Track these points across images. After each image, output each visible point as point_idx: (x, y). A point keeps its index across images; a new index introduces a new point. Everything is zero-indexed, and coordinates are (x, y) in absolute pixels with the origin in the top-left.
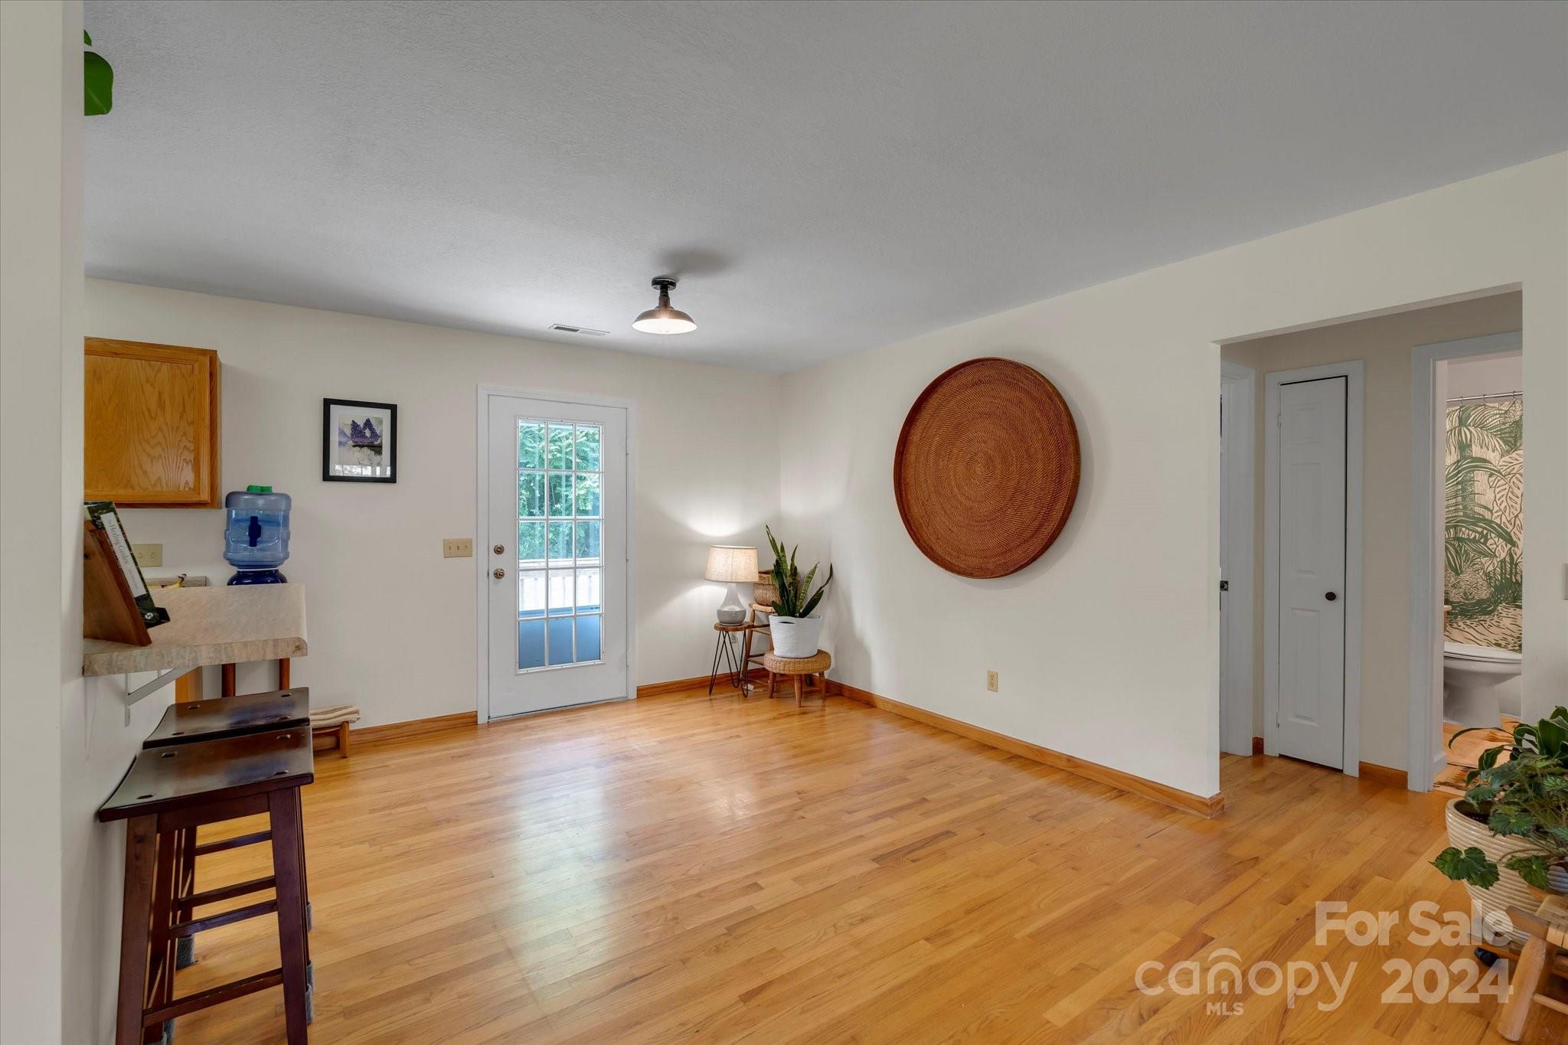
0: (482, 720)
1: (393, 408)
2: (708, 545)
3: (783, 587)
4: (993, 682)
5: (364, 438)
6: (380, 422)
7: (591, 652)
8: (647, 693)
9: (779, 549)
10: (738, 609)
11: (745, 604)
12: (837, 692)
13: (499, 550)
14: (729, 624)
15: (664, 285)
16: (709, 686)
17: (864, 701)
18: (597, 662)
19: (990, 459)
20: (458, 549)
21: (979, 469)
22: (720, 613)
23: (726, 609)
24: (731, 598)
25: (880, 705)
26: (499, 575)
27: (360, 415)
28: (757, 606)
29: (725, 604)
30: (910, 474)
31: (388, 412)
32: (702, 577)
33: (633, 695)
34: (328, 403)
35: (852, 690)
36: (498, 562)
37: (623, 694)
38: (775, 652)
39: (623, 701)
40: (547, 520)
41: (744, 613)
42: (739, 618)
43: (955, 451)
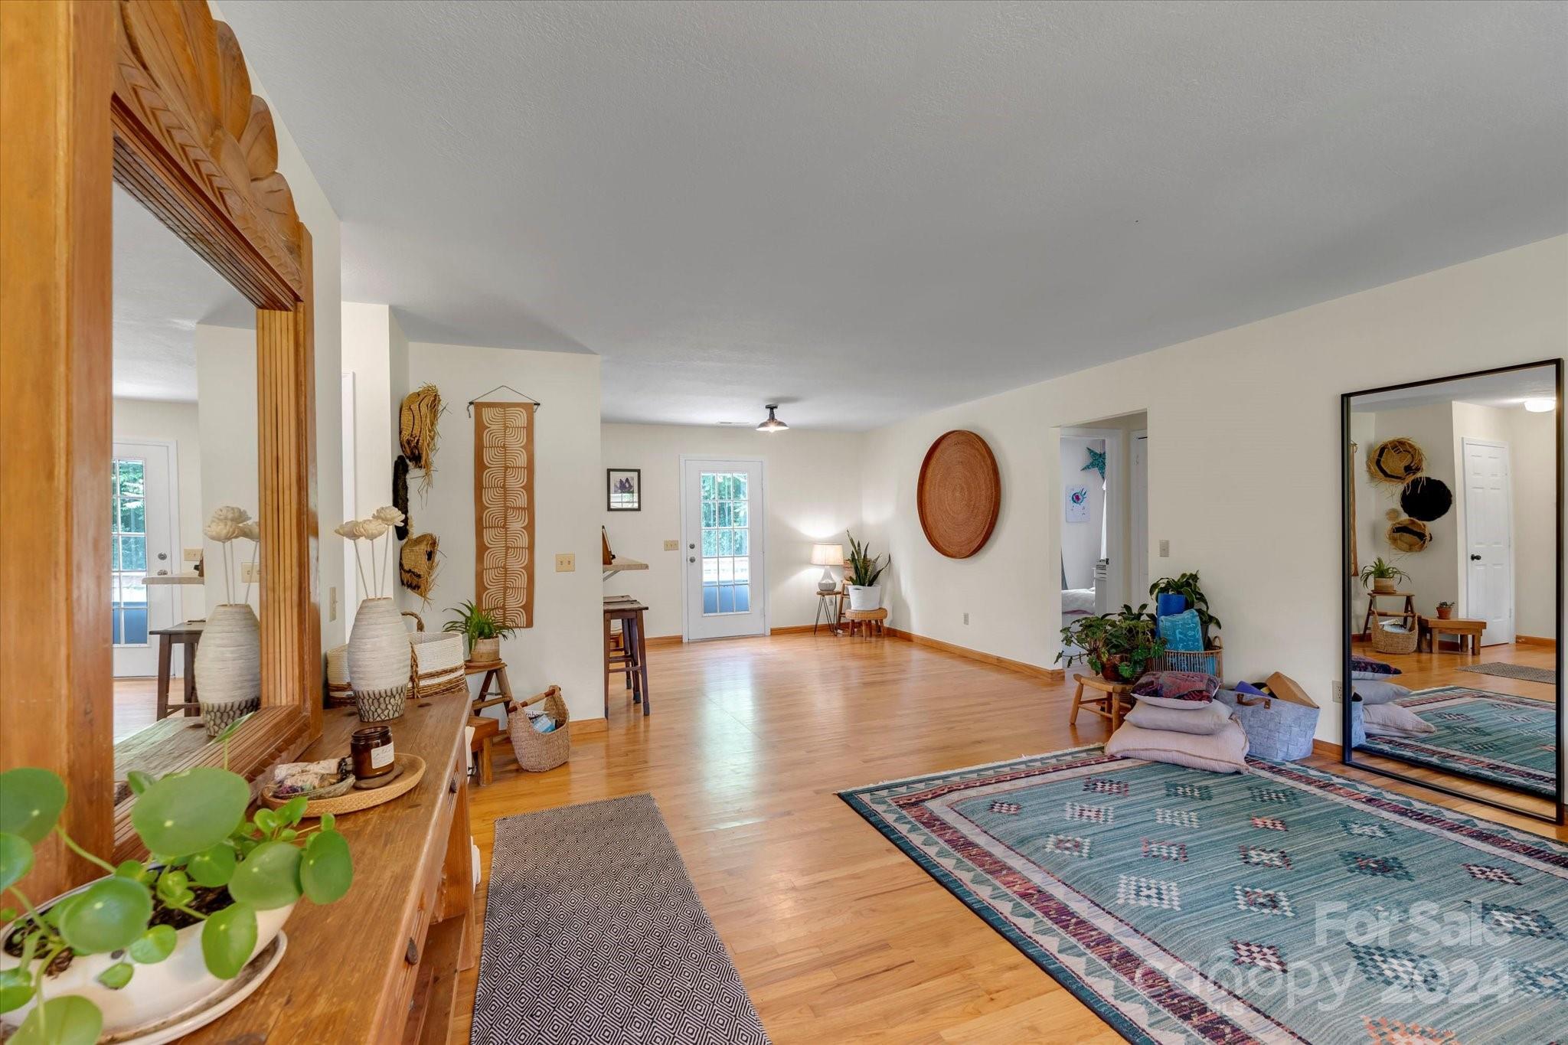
0: (685, 640)
1: (639, 471)
2: (813, 543)
3: (856, 568)
4: (966, 621)
5: (625, 487)
6: (633, 479)
7: (743, 606)
8: (776, 632)
9: (856, 546)
10: (831, 582)
11: (838, 580)
12: (894, 634)
13: (692, 547)
14: (826, 591)
15: (772, 408)
16: (815, 630)
17: (906, 638)
18: (747, 612)
19: (962, 488)
20: (672, 546)
21: (957, 494)
22: (820, 585)
23: (824, 582)
24: (827, 575)
25: (915, 640)
26: (692, 560)
27: (623, 476)
28: (845, 582)
29: (823, 579)
30: (927, 497)
31: (637, 473)
32: (809, 563)
33: (768, 632)
34: (609, 471)
35: (900, 632)
36: (692, 553)
37: (763, 632)
38: (852, 608)
39: (764, 636)
40: (718, 529)
41: (835, 584)
42: (831, 588)
43: (947, 484)
